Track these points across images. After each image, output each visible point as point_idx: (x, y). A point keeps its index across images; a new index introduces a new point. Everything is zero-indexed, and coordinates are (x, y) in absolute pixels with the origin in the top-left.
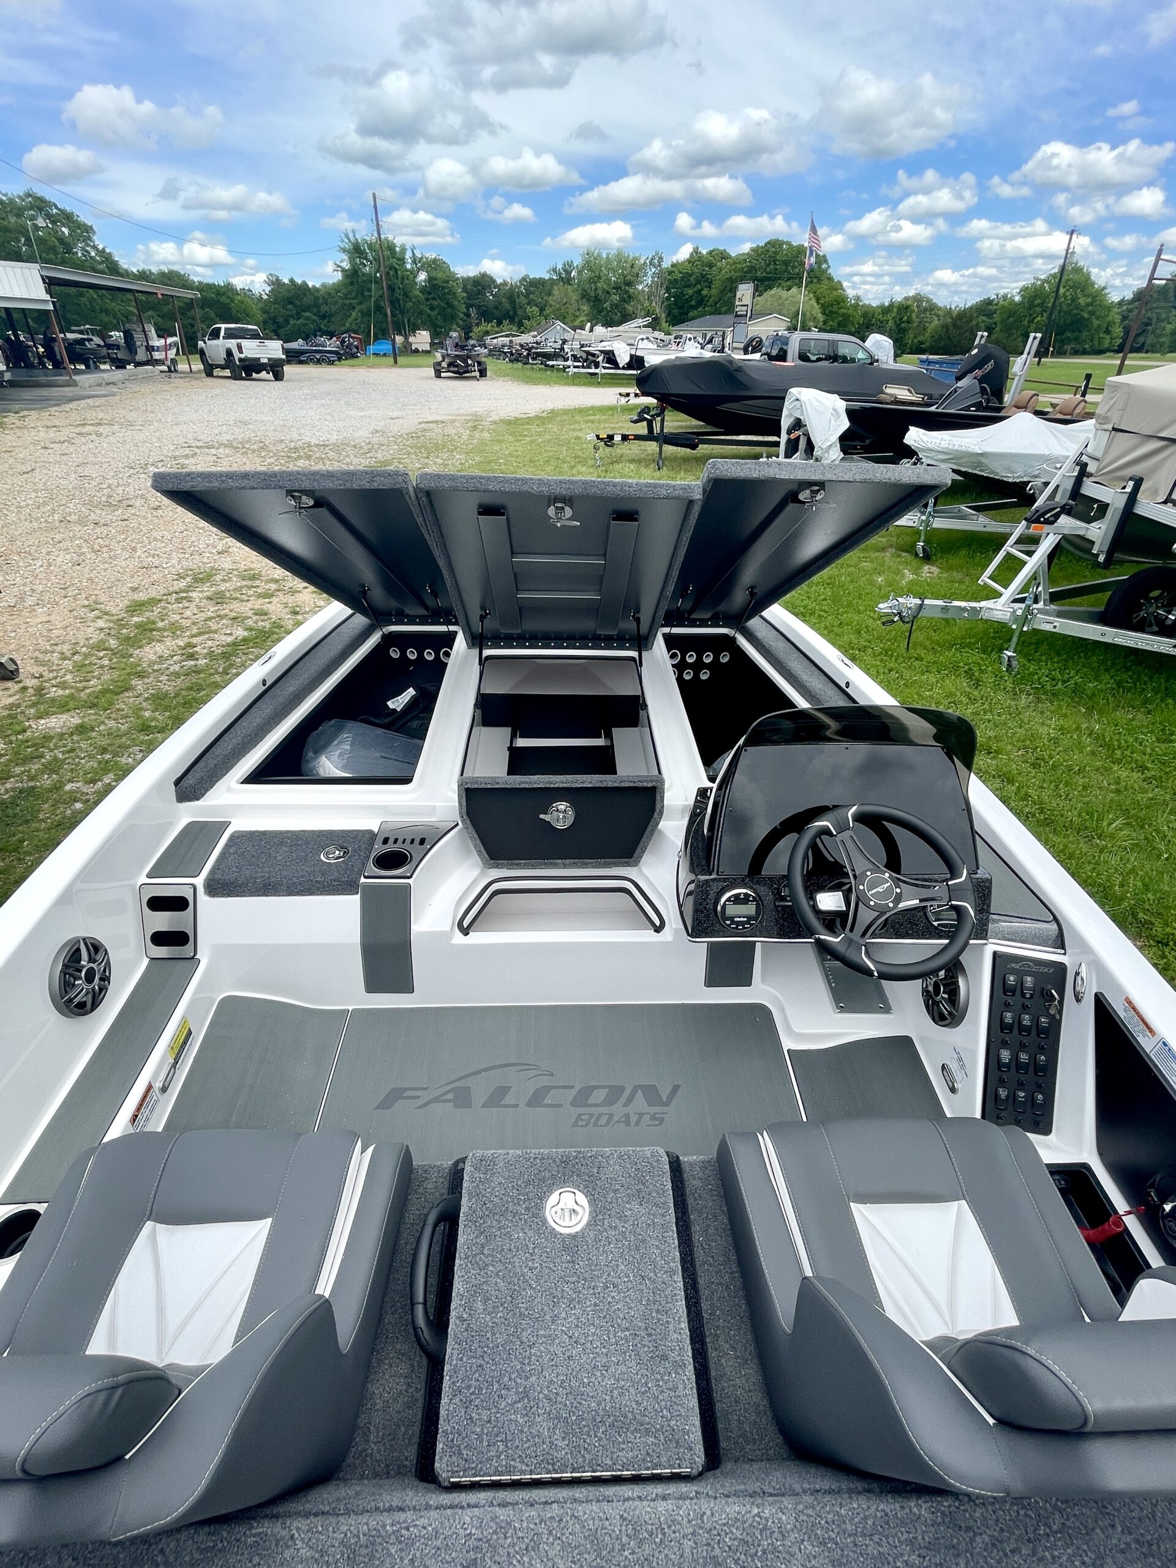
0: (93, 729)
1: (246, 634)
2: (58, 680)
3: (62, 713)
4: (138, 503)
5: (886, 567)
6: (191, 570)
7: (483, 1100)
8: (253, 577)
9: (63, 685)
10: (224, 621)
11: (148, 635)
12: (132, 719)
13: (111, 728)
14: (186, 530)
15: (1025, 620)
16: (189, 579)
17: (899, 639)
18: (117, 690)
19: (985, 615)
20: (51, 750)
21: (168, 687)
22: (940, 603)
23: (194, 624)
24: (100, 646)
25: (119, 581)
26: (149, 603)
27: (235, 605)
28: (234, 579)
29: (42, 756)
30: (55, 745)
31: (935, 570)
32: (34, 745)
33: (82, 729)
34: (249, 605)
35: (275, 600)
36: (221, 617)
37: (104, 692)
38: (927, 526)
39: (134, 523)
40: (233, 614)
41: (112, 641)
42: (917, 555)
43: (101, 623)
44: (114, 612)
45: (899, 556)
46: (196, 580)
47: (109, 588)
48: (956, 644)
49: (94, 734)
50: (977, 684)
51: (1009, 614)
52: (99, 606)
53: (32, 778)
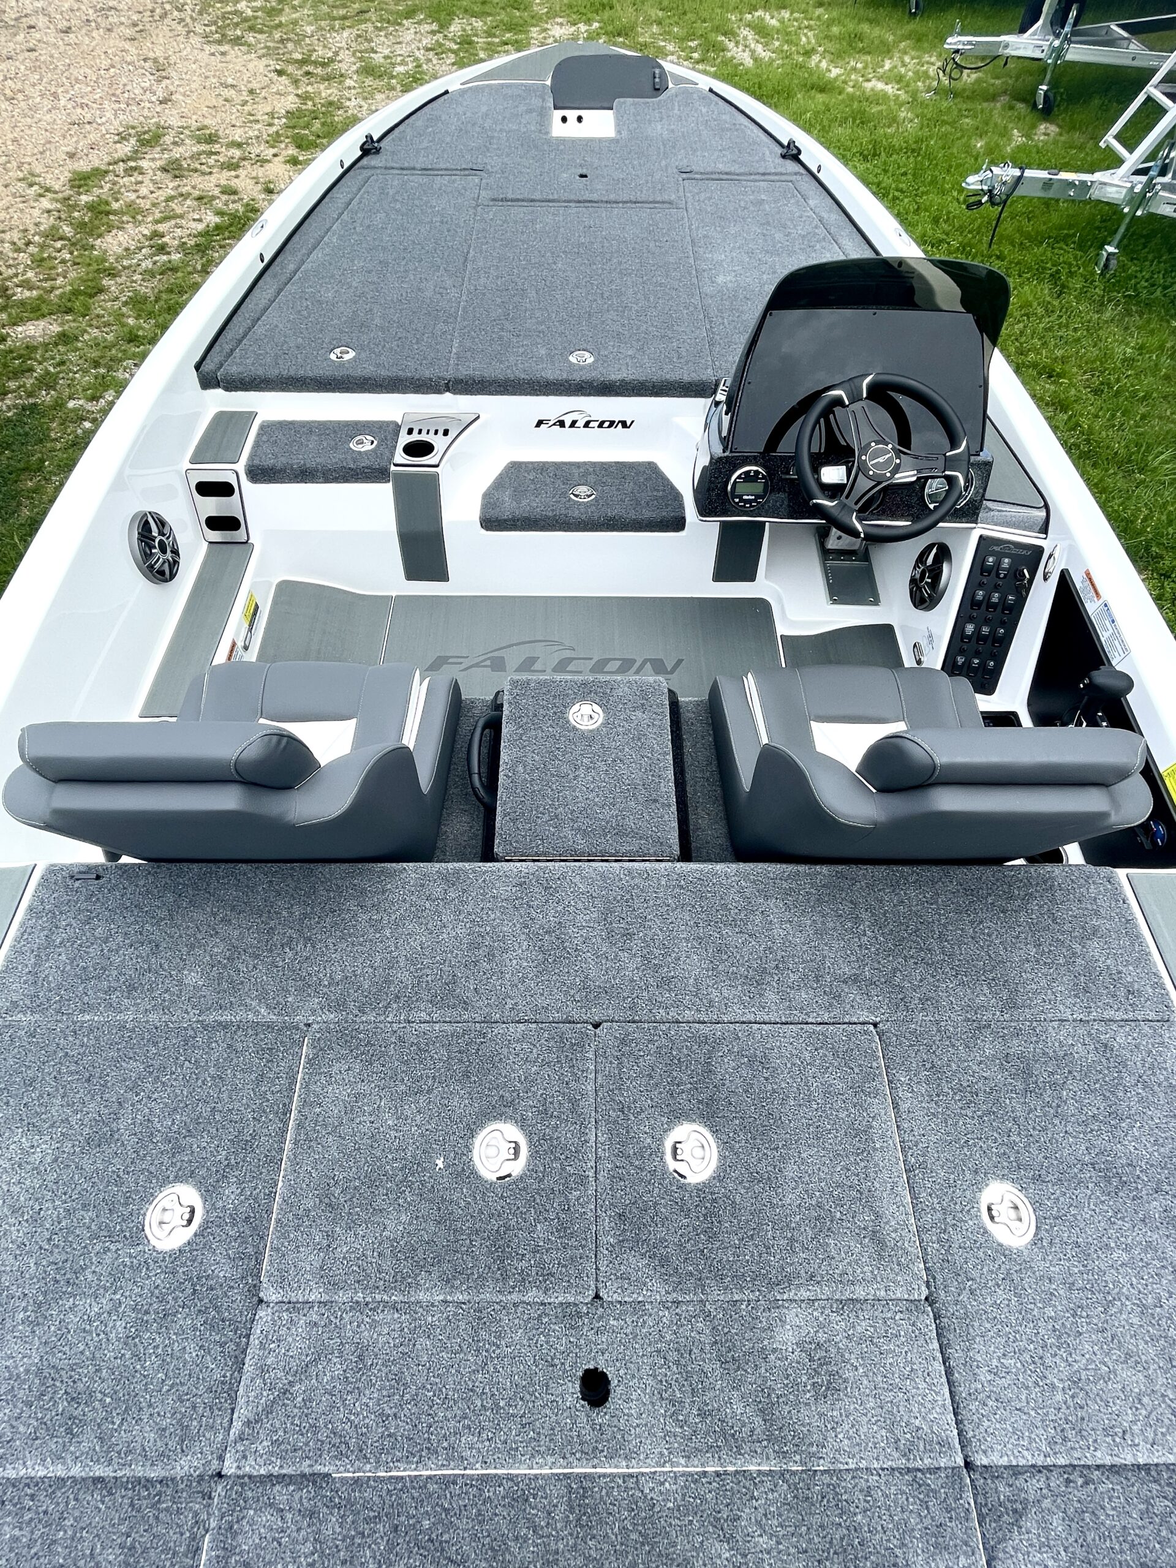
0: (77, 339)
1: (217, 219)
2: (20, 278)
3: (37, 319)
4: (41, 21)
5: (992, 125)
6: (133, 128)
7: (515, 667)
8: (211, 139)
9: (26, 285)
10: (189, 202)
11: (105, 220)
12: (114, 327)
13: (96, 338)
14: (113, 67)
15: (1141, 199)
16: (133, 141)
17: (983, 230)
18: (89, 291)
19: (1095, 194)
20: (40, 363)
21: (146, 289)
22: (1043, 174)
23: (154, 205)
24: (53, 234)
25: (50, 142)
26: (95, 175)
27: (196, 179)
28: (187, 141)
29: (31, 370)
30: (42, 356)
31: (1053, 129)
32: (20, 357)
33: (64, 338)
34: (213, 179)
35: (242, 172)
36: (185, 196)
37: (76, 293)
38: (1058, 57)
39: (43, 54)
40: (197, 193)
41: (65, 228)
42: (1035, 105)
43: (45, 203)
44: (57, 188)
45: (1011, 108)
46: (143, 143)
47: (41, 153)
48: (1049, 238)
49: (80, 345)
50: (1062, 291)
51: (1124, 191)
52: (37, 180)
53: (30, 395)
